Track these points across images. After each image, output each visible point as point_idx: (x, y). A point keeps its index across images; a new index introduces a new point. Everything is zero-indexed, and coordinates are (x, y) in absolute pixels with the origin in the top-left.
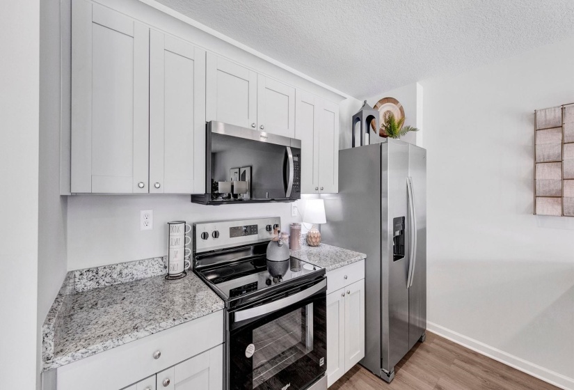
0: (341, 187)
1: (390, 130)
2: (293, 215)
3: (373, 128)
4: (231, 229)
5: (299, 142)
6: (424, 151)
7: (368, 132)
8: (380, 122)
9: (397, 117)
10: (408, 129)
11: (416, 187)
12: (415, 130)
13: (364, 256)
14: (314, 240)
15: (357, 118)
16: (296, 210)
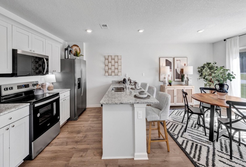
0: (61, 70)
1: (76, 54)
2: (42, 80)
3: (71, 53)
4: (18, 86)
5: (48, 57)
6: (85, 61)
7: (70, 54)
8: (74, 52)
9: (78, 51)
10: (81, 55)
11: (83, 71)
12: (83, 56)
13: (70, 89)
14: (51, 88)
15: (66, 49)
16: (43, 78)
